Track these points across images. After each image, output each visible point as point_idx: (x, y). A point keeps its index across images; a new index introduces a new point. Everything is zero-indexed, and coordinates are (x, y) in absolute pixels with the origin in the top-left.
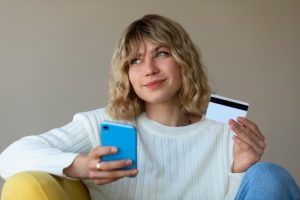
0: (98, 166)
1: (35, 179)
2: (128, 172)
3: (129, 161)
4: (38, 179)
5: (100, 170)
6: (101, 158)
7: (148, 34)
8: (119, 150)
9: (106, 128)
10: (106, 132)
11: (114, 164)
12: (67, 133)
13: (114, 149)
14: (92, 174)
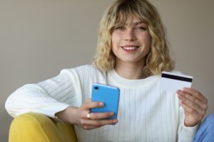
0: (88, 116)
1: (36, 120)
2: (110, 121)
3: (112, 114)
4: (38, 120)
5: (89, 119)
6: (91, 110)
7: (136, 10)
8: (105, 105)
9: (96, 88)
10: (96, 91)
11: (100, 115)
12: (57, 82)
13: (101, 104)
14: (83, 121)
